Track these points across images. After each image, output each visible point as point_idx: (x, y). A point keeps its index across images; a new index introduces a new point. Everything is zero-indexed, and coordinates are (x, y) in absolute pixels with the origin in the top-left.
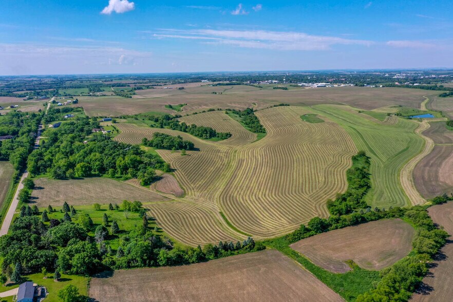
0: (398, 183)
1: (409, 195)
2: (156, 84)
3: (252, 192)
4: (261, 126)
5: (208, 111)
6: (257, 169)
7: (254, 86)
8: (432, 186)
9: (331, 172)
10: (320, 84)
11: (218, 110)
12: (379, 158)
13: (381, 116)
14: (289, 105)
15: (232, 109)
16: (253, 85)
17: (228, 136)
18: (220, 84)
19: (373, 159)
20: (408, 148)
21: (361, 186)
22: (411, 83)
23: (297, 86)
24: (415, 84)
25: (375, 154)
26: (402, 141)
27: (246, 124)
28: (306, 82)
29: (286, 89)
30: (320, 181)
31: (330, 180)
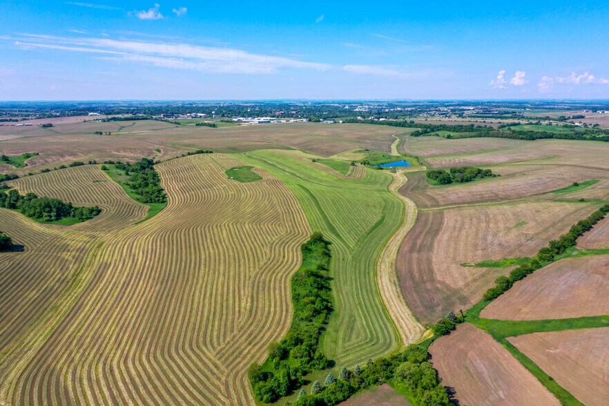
0: (376, 291)
1: (397, 318)
2: (8, 118)
3: (101, 352)
4: (160, 190)
5: (71, 166)
6: (128, 285)
7: (169, 122)
8: (428, 291)
9: (264, 282)
10: (262, 119)
11: (90, 163)
12: (344, 242)
13: (342, 167)
14: (211, 152)
15: (115, 160)
16: (166, 121)
17: (94, 213)
18: (114, 119)
19: (336, 246)
20: (383, 218)
21: (317, 312)
22: (376, 118)
23: (231, 122)
24: (381, 120)
25: (338, 235)
26: (375, 207)
27: (134, 187)
28: (243, 116)
29: (214, 126)
30: (242, 310)
31: (260, 306)
